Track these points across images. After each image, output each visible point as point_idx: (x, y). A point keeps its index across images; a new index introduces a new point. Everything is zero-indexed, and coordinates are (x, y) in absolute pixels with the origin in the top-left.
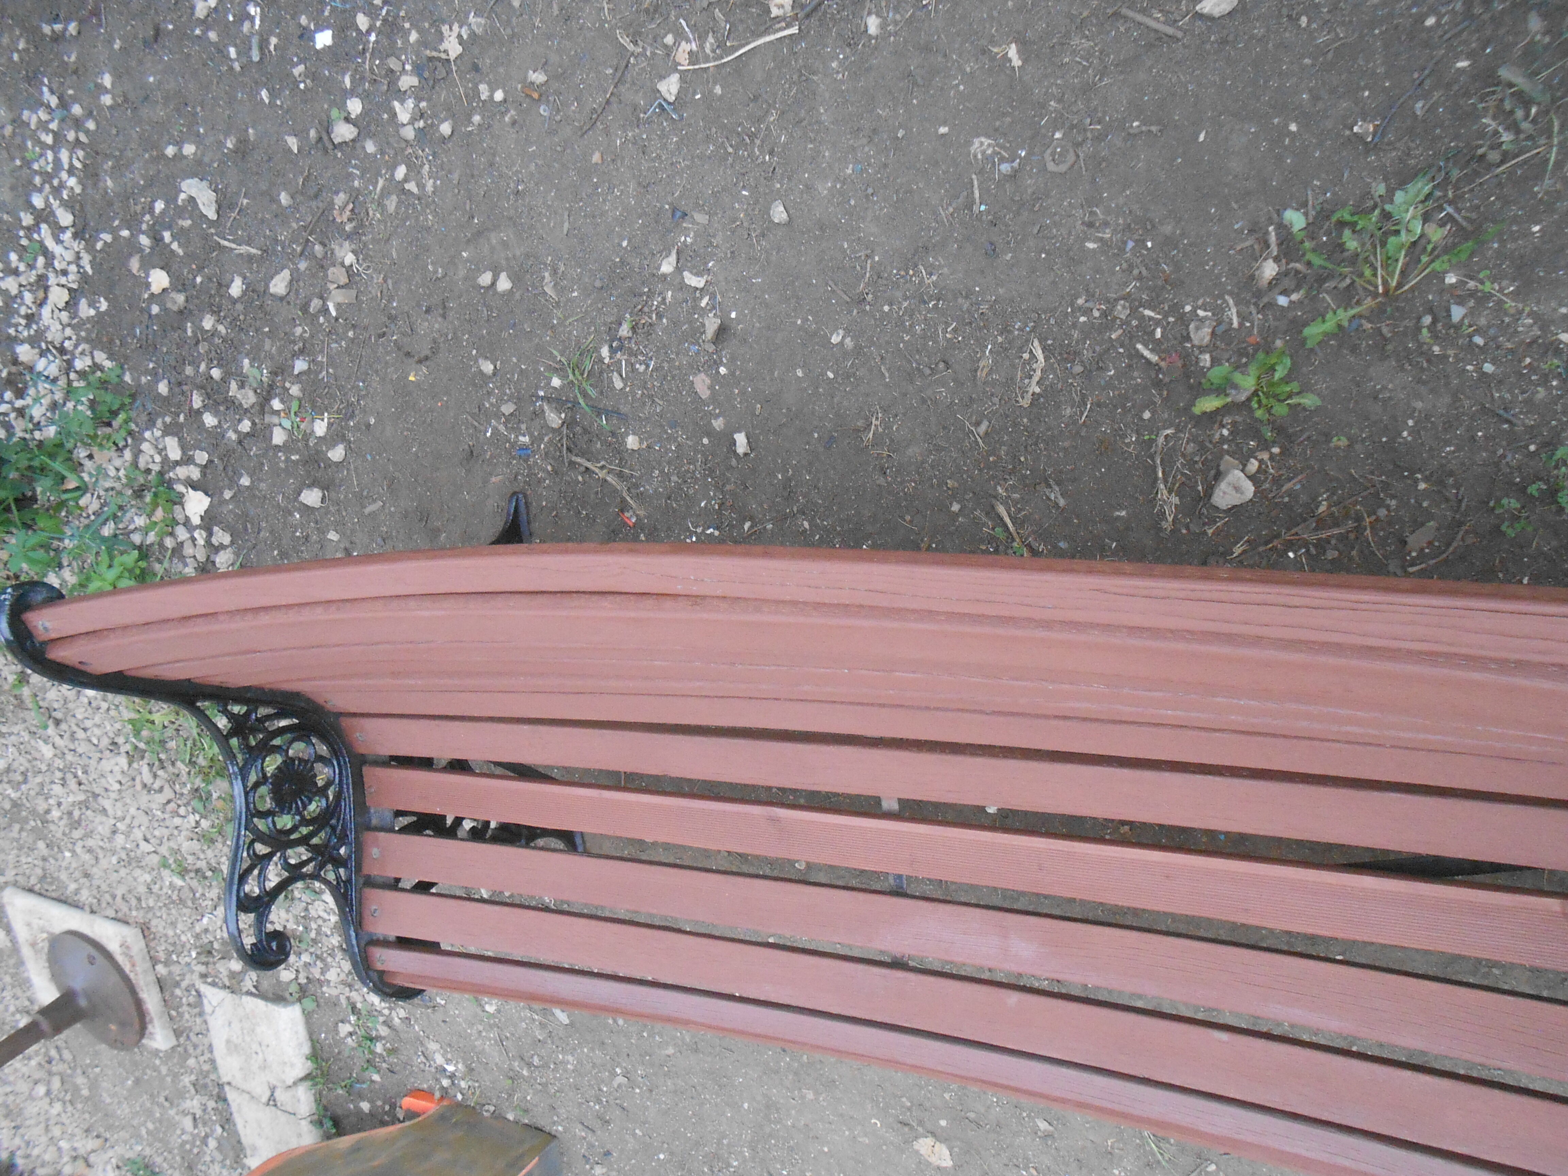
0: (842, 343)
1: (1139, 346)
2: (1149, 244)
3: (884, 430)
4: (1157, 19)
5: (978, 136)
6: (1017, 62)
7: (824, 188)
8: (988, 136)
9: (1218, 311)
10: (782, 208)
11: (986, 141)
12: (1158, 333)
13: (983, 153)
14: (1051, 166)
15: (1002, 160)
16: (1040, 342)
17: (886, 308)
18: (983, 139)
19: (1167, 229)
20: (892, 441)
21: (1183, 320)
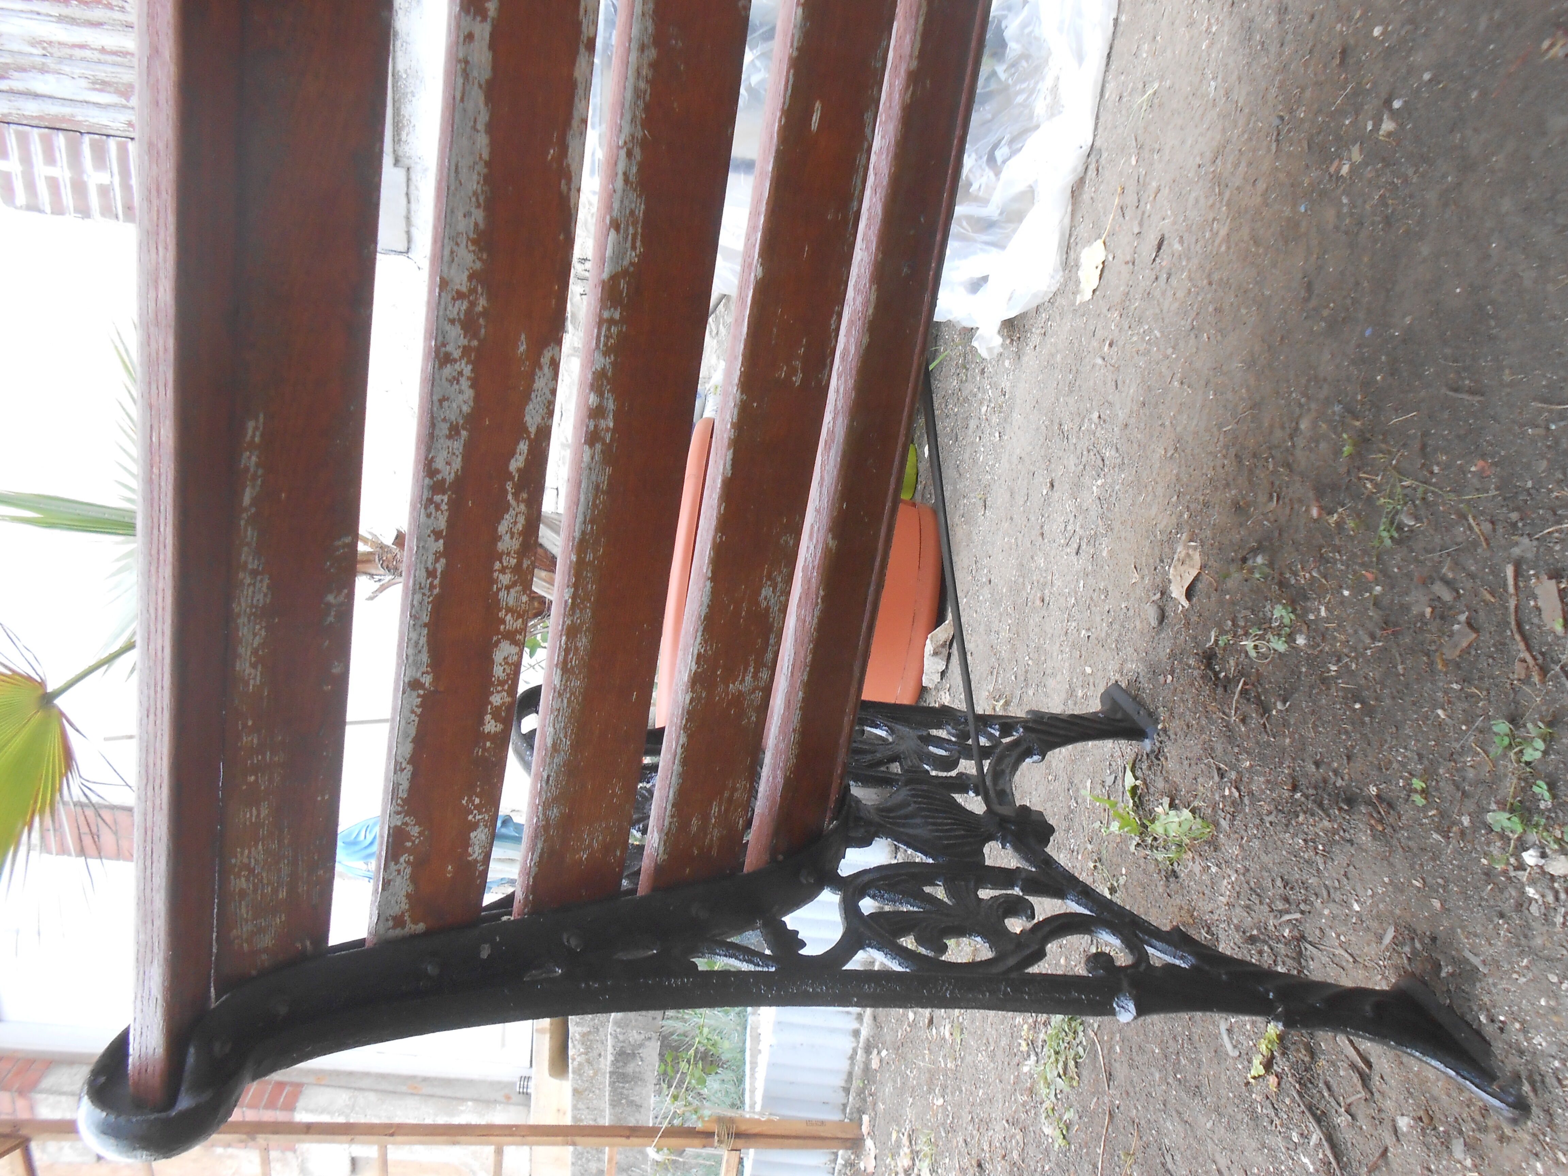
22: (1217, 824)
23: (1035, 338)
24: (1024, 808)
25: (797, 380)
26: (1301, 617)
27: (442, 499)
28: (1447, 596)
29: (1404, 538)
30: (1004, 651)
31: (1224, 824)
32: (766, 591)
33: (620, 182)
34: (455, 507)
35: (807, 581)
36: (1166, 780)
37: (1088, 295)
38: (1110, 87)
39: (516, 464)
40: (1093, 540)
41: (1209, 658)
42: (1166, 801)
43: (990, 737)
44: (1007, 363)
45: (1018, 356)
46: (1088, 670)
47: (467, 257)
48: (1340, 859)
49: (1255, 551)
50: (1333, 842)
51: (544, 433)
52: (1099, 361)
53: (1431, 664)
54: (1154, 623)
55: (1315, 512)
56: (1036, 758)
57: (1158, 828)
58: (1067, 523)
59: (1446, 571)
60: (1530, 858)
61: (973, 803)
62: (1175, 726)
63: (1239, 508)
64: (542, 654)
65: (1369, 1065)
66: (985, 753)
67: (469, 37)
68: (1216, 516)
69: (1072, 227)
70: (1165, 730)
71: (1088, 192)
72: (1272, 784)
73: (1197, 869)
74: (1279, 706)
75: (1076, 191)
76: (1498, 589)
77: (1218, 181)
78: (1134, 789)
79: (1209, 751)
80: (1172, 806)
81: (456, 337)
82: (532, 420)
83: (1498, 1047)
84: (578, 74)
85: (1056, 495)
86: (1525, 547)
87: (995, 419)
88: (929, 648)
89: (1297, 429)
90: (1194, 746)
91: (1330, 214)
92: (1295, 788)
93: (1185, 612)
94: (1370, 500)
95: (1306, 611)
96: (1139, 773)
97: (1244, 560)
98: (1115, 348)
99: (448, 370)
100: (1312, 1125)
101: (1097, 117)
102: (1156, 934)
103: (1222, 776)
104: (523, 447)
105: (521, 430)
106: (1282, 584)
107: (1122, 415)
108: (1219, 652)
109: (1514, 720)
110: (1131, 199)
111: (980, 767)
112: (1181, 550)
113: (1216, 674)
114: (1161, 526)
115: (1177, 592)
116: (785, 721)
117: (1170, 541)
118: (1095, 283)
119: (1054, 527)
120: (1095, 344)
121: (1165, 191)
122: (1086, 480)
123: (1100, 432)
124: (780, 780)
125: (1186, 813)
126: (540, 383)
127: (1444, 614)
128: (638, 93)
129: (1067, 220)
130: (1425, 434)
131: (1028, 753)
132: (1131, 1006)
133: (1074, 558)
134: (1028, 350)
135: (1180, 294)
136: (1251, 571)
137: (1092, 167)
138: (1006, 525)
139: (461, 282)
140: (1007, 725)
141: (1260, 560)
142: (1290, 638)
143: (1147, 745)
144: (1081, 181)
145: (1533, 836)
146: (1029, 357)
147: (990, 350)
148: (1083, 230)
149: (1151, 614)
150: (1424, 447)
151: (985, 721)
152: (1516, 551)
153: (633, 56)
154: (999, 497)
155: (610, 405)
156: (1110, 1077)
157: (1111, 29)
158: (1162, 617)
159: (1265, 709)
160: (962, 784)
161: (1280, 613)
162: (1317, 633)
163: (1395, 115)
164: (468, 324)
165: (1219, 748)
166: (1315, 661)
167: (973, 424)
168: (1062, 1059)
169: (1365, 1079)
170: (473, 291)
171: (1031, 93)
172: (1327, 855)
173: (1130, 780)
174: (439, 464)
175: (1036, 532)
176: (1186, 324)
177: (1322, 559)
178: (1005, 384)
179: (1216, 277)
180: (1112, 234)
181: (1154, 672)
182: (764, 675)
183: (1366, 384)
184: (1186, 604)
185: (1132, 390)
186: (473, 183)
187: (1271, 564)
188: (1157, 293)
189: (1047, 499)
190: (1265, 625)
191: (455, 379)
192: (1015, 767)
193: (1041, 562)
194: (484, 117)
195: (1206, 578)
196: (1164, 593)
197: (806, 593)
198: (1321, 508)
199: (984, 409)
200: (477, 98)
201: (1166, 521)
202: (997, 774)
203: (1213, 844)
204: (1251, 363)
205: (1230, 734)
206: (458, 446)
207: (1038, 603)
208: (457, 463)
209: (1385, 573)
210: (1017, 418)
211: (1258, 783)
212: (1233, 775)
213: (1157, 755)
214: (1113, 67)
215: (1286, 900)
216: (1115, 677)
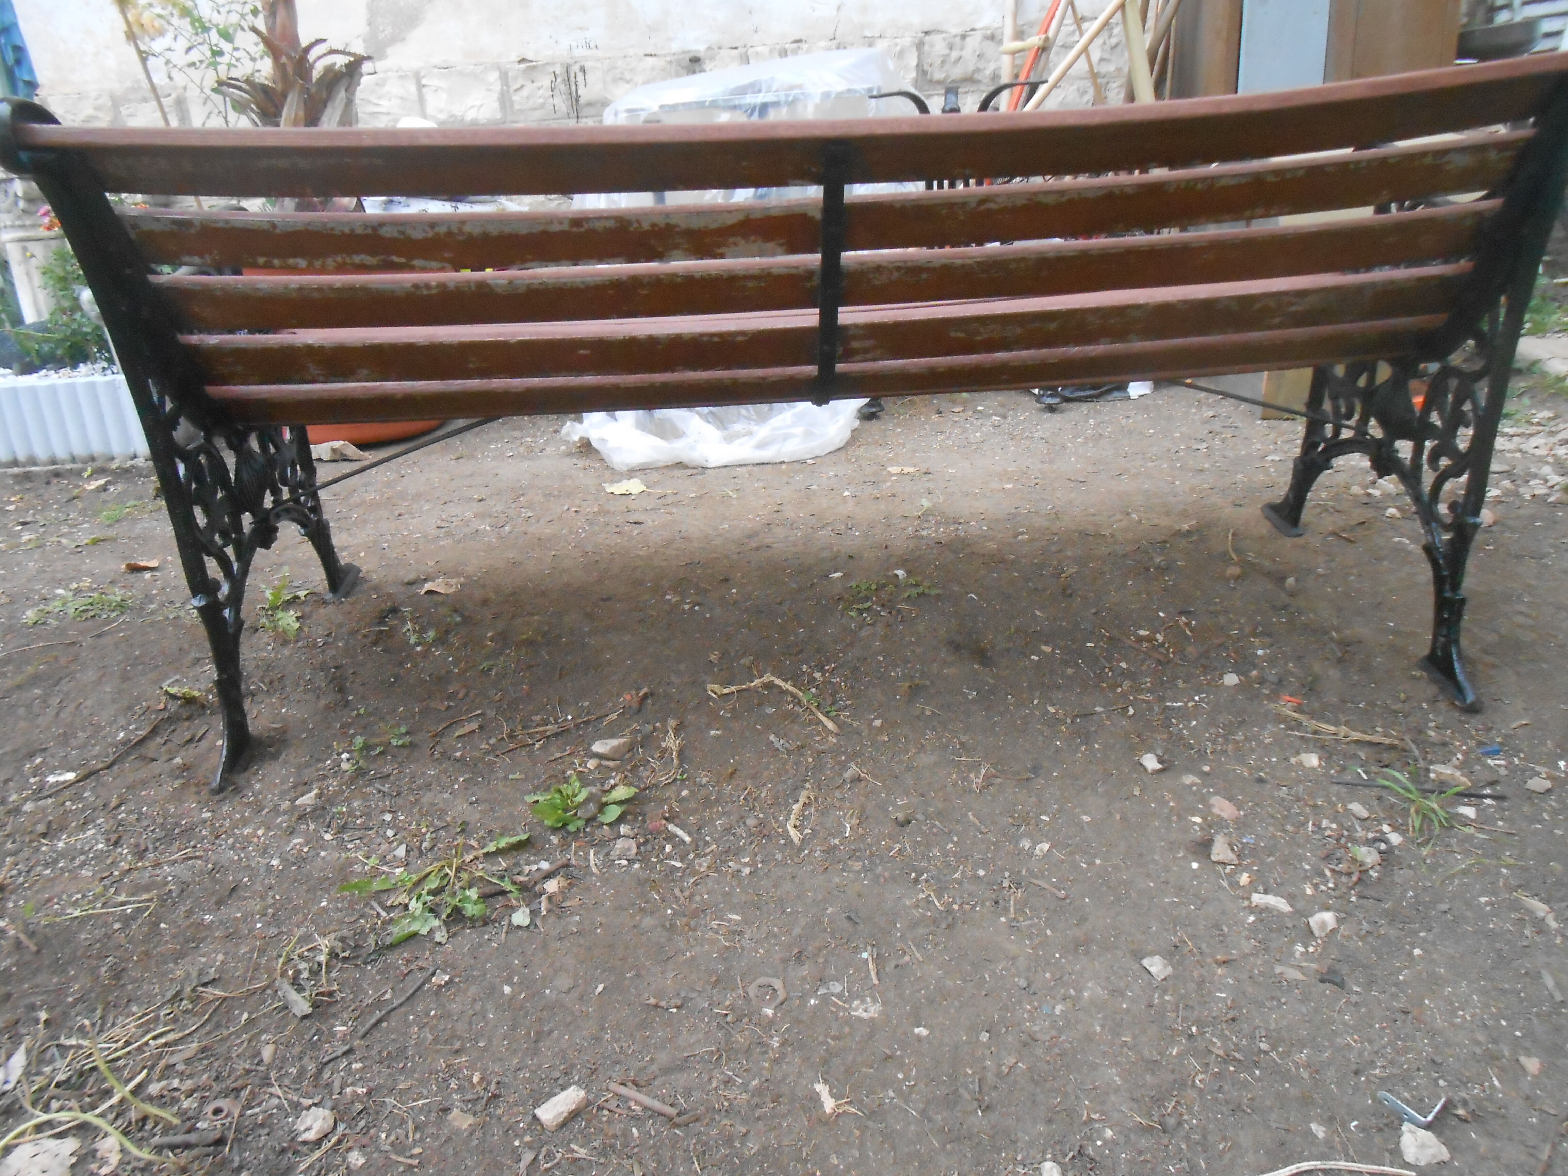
0: (1035, 843)
1: (687, 839)
2: (669, 911)
3: (968, 776)
4: (637, 1103)
5: (872, 1019)
6: (821, 1088)
7: (1092, 990)
8: (859, 1019)
9: (608, 863)
10: (1153, 970)
11: (860, 1013)
12: (668, 848)
13: (863, 1001)
14: (777, 984)
15: (839, 996)
16: (792, 841)
17: (981, 873)
18: (864, 1015)
19: (648, 921)
20: (959, 769)
21: (642, 857)
22: (298, 641)
23: (581, 463)
24: (276, 529)
25: (471, 366)
26: (431, 645)
27: (369, 231)
28: (460, 695)
29: (486, 673)
30: (355, 499)
31: (300, 644)
32: (365, 372)
33: (528, 282)
34: (366, 236)
35: (375, 388)
36: (311, 612)
37: (609, 491)
38: (744, 469)
39: (395, 259)
40: (449, 534)
41: (394, 610)
42: (299, 614)
43: (306, 501)
44: (563, 448)
45: (569, 454)
46: (362, 554)
47: (477, 231)
48: (307, 697)
49: (462, 615)
50: (315, 692)
51: (412, 269)
52: (566, 508)
53: (425, 700)
54: (406, 580)
55: (489, 635)
56: (302, 531)
57: (280, 614)
58: (456, 516)
59: (473, 693)
60: (345, 756)
61: (268, 501)
62: (347, 607)
63: (485, 602)
64: (270, 209)
65: (199, 740)
66: (297, 501)
67: (561, 223)
68: (478, 594)
69: (657, 469)
70: (342, 602)
71: (678, 473)
72: (334, 658)
73: (266, 640)
74: (379, 649)
75: (680, 465)
76: (468, 711)
77: (669, 543)
78: (299, 598)
79: (340, 626)
80: (298, 618)
81: (443, 230)
82: (417, 262)
83: (246, 775)
84: (563, 262)
85: (475, 505)
86: (491, 713)
87: (522, 449)
88: (337, 444)
89: (533, 615)
90: (340, 618)
91: (647, 597)
92: (336, 668)
93: (418, 594)
94: (501, 654)
95: (436, 647)
96: (308, 597)
97: (456, 611)
98: (574, 514)
99: (427, 228)
100: (149, 729)
101: (725, 467)
102: (238, 611)
103: (327, 635)
104: (403, 260)
105: (412, 258)
106: (447, 632)
107: (532, 529)
108: (399, 615)
109: (407, 733)
110: (669, 500)
111: (288, 500)
112: (453, 581)
113: (386, 617)
114: (467, 568)
115: (428, 586)
116: (297, 392)
117: (458, 575)
118: (617, 493)
119: (453, 509)
120: (578, 502)
121: (669, 517)
122: (488, 520)
123: (520, 520)
124: (264, 396)
125: (297, 625)
126: (434, 264)
127: (450, 697)
128: (565, 284)
129: (661, 464)
130: (538, 665)
131: (303, 526)
132: (203, 603)
133: (435, 526)
134: (574, 461)
135: (607, 542)
136: (451, 616)
137: (694, 471)
138: (447, 477)
139: (467, 229)
140: (316, 509)
141: (458, 619)
142: (417, 644)
143: (329, 596)
144: (686, 467)
145: (355, 754)
146: (570, 462)
147: (568, 434)
148: (655, 476)
149: (411, 576)
150: (532, 666)
151: (315, 496)
152: (489, 712)
153: (579, 280)
154: (467, 467)
155: (434, 292)
156: (99, 636)
157: (778, 461)
158: (411, 583)
159: (375, 643)
160: (276, 492)
161: (431, 634)
162: (425, 655)
163: (692, 608)
164: (449, 234)
165: (344, 630)
166: (410, 657)
167: (517, 434)
168: (89, 607)
169: (190, 741)
170: (464, 234)
171: (746, 418)
172: (306, 691)
173: (302, 594)
174: (385, 228)
175: (446, 499)
176: (589, 548)
177: (465, 645)
178: (549, 450)
179: (616, 556)
180: (649, 494)
181: (376, 588)
182: (321, 379)
183: (560, 636)
184: (423, 592)
185: (549, 531)
186: (507, 230)
187: (457, 624)
188: (608, 528)
189: (471, 499)
190: (422, 630)
191: (424, 231)
192: (294, 520)
193: (426, 507)
194: (534, 231)
195: (440, 598)
196: (426, 580)
197: (369, 389)
198: (492, 636)
199: (529, 439)
200: (541, 228)
201: (470, 569)
202: (287, 511)
203: (285, 643)
204: (568, 585)
205: (354, 633)
206: (396, 235)
207: (397, 513)
208: (387, 235)
209: (466, 671)
210: (525, 465)
211: (331, 652)
212: (331, 640)
213: (325, 603)
214: (755, 468)
215: (271, 682)
216: (364, 569)
